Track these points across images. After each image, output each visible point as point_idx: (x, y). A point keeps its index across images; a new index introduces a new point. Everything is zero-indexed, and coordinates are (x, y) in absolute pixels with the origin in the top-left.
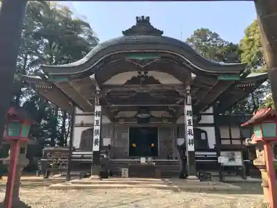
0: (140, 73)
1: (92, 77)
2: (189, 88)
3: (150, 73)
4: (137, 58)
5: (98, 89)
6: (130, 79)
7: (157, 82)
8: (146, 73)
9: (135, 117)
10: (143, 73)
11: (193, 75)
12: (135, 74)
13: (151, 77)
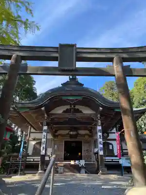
0: (71, 106)
1: (43, 108)
2: (99, 116)
3: (77, 107)
4: (69, 98)
5: (46, 116)
6: (65, 110)
7: (81, 112)
8: (74, 106)
9: (68, 134)
10: (73, 106)
11: (101, 108)
12: (68, 107)
13: (78, 109)
